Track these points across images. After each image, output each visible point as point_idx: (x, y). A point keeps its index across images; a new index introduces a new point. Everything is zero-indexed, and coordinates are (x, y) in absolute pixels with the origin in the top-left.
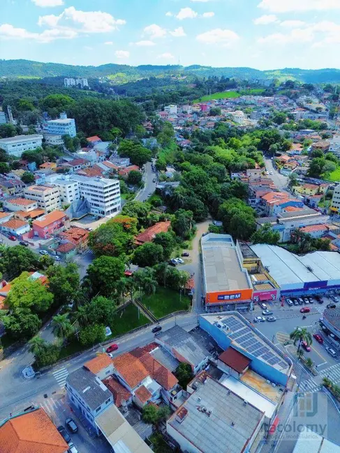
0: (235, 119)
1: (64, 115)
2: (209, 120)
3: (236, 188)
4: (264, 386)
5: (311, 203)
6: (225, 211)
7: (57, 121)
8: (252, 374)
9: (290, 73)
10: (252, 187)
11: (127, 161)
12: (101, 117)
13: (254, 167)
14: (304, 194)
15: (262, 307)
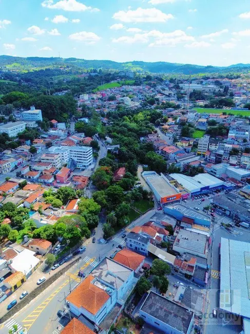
0: (126, 103)
1: (33, 108)
2: (110, 104)
3: (147, 145)
4: (202, 228)
5: (187, 150)
6: (150, 159)
7: (29, 112)
8: (195, 225)
9: (137, 64)
10: (155, 144)
11: (83, 135)
12: (55, 107)
13: (151, 133)
14: (182, 146)
15: (185, 202)
